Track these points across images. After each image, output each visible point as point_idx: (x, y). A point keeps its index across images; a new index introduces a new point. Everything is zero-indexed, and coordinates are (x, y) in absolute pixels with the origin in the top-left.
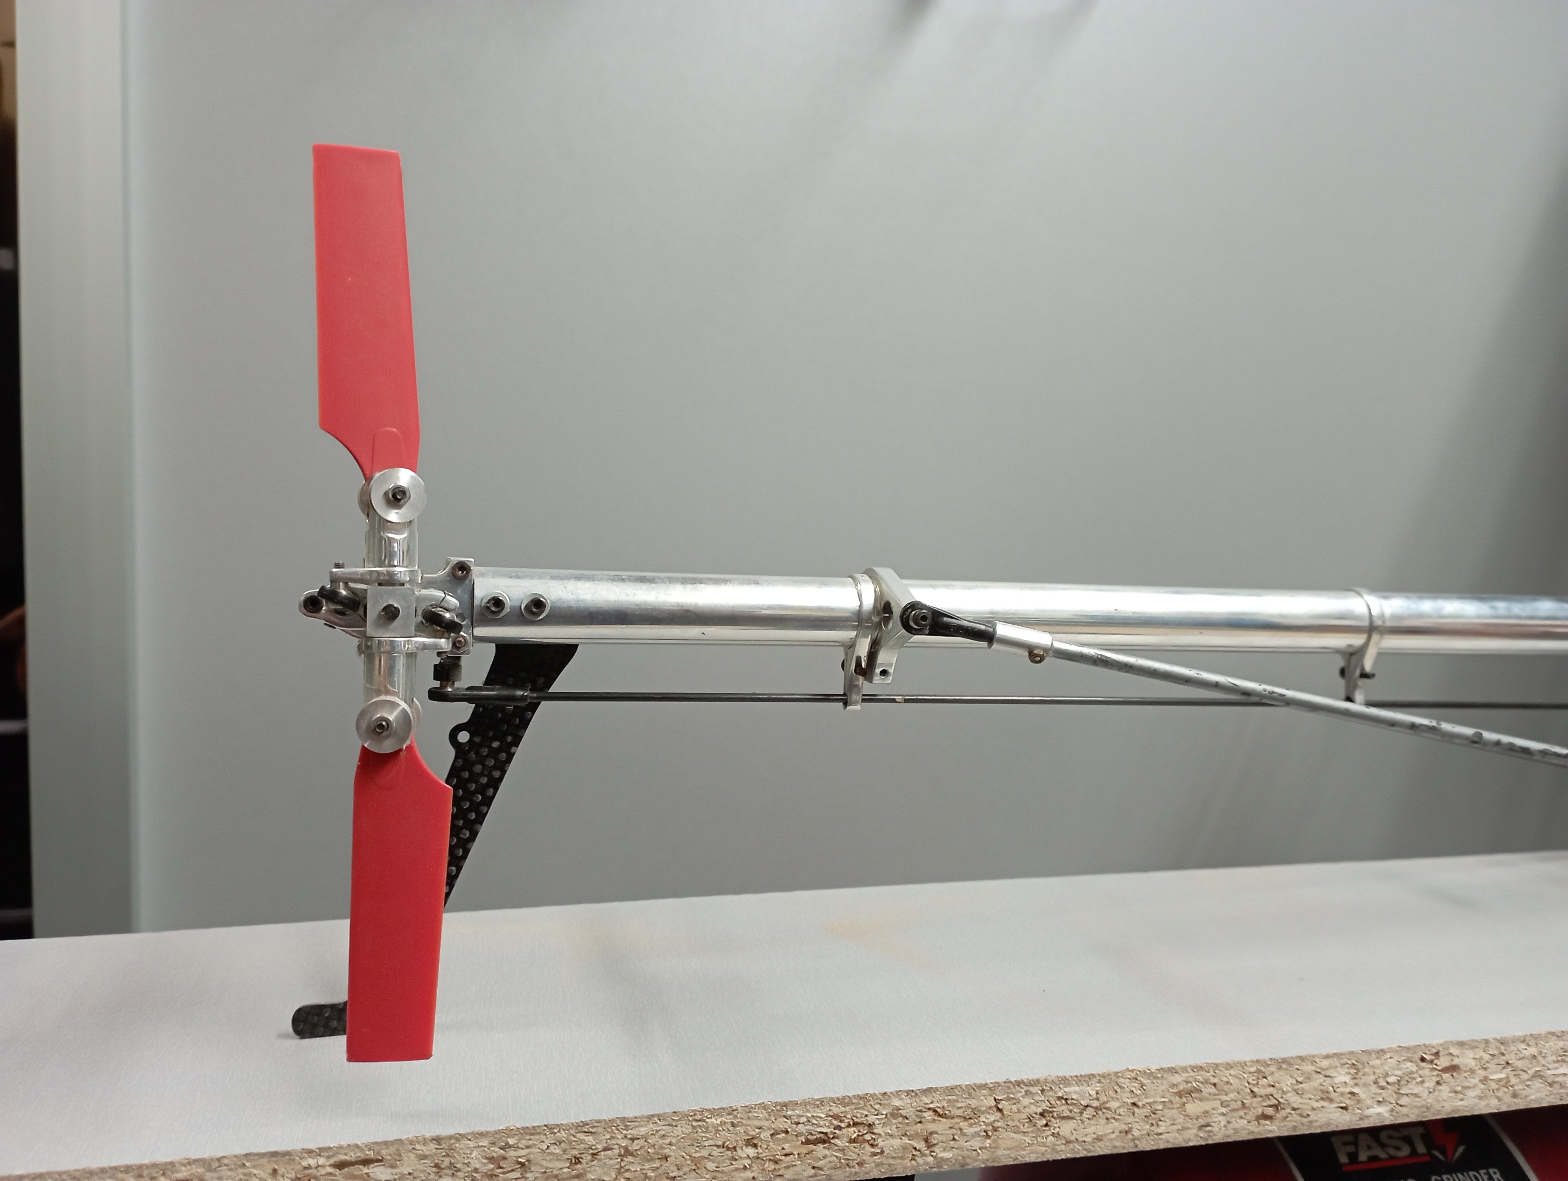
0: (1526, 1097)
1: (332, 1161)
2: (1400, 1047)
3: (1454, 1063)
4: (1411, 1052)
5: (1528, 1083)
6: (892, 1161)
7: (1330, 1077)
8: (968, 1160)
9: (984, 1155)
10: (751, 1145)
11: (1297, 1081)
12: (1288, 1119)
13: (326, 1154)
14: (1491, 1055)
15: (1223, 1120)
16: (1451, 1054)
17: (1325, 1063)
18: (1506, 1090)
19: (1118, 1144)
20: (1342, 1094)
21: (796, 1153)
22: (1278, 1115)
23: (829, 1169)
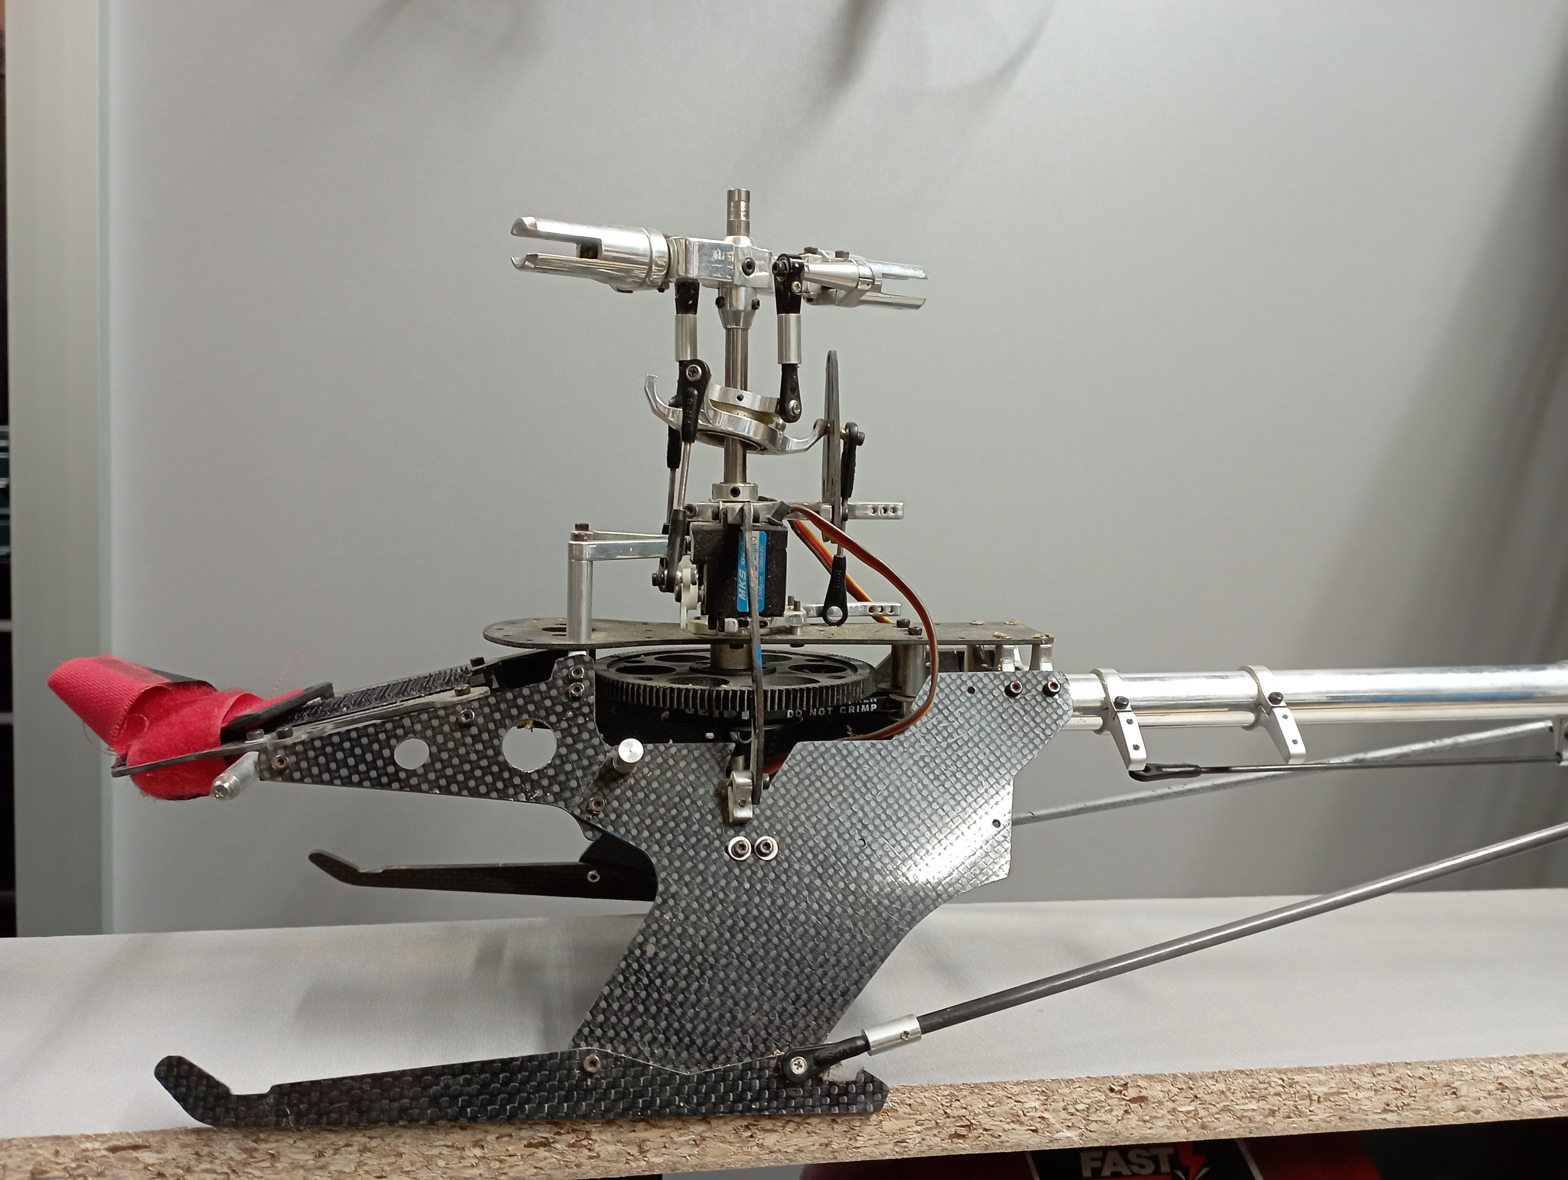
0: (1215, 1128)
1: (106, 1146)
2: (1090, 1077)
3: (1142, 1095)
4: (1100, 1082)
5: (1216, 1116)
6: (607, 1164)
7: (1020, 1102)
8: (678, 1166)
9: (693, 1161)
10: (479, 1146)
11: (988, 1105)
12: (980, 1139)
13: (101, 1139)
14: (1179, 1089)
15: (918, 1138)
16: (1139, 1086)
17: (1016, 1089)
18: (1195, 1122)
19: (818, 1155)
20: (1032, 1118)
21: (518, 1154)
22: (970, 1135)
23: (549, 1169)
